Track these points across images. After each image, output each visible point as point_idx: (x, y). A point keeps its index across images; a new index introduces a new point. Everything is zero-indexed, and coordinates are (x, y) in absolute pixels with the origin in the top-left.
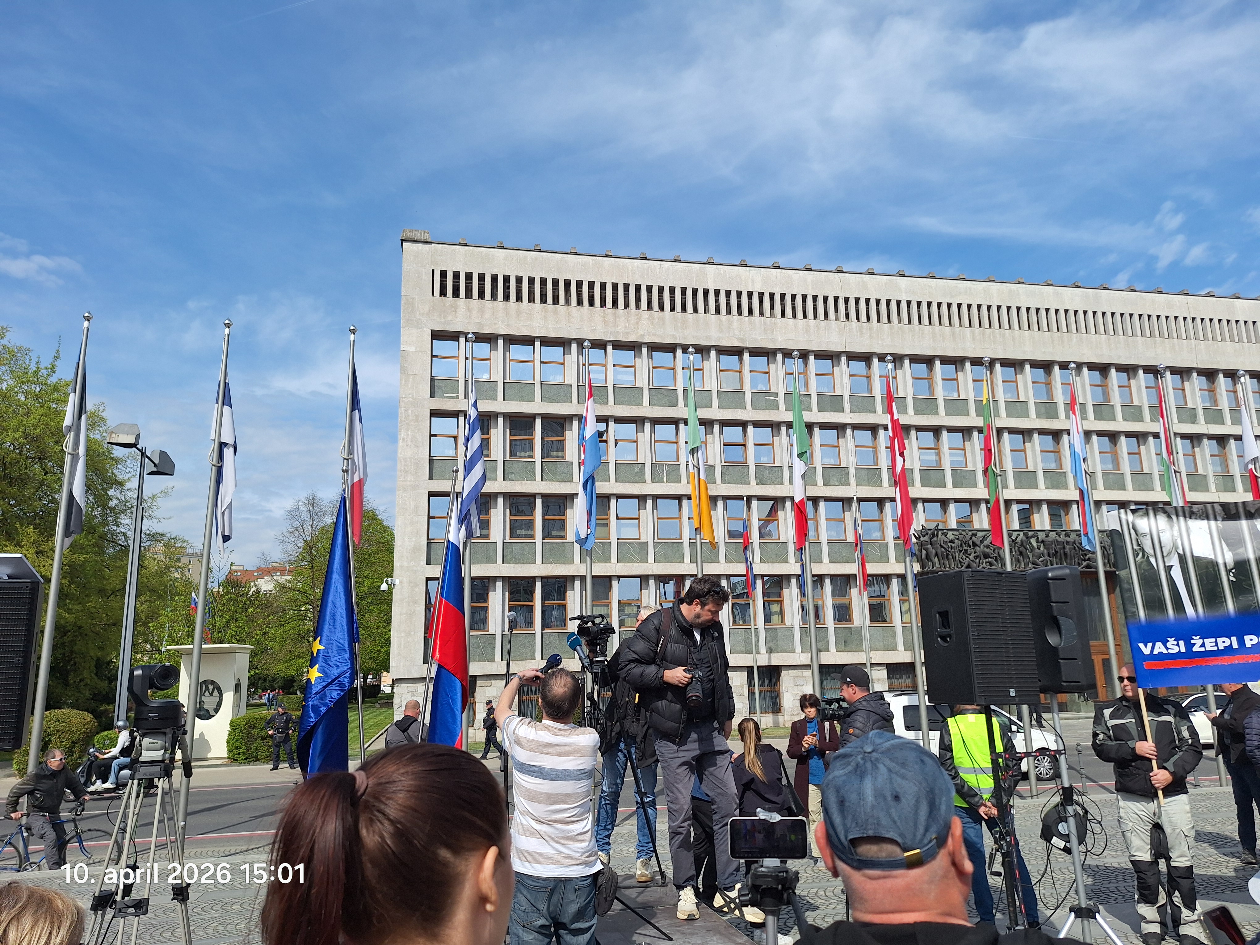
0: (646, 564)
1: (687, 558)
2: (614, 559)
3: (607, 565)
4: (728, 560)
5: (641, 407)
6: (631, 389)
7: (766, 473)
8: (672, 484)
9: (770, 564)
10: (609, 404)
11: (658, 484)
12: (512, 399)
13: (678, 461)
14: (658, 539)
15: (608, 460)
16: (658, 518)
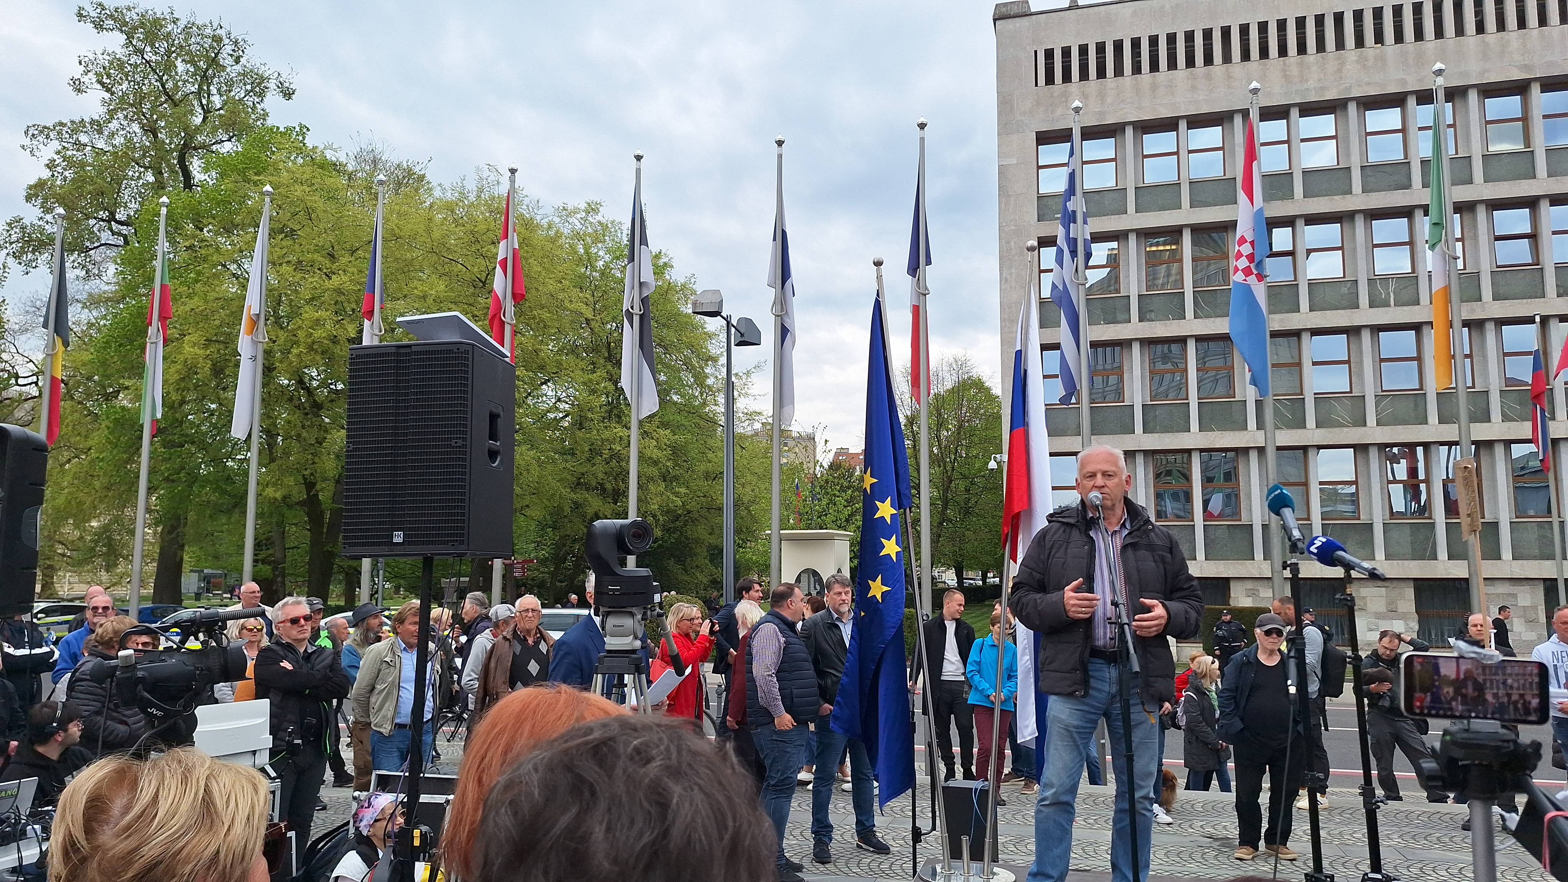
0: (1363, 429)
1: (1433, 418)
4: (1506, 418)
5: (1349, 196)
6: (1330, 172)
8: (1405, 308)
10: (1296, 197)
11: (1380, 309)
12: (1148, 209)
13: (1413, 271)
14: (1383, 391)
15: (1295, 280)
16: (1382, 360)
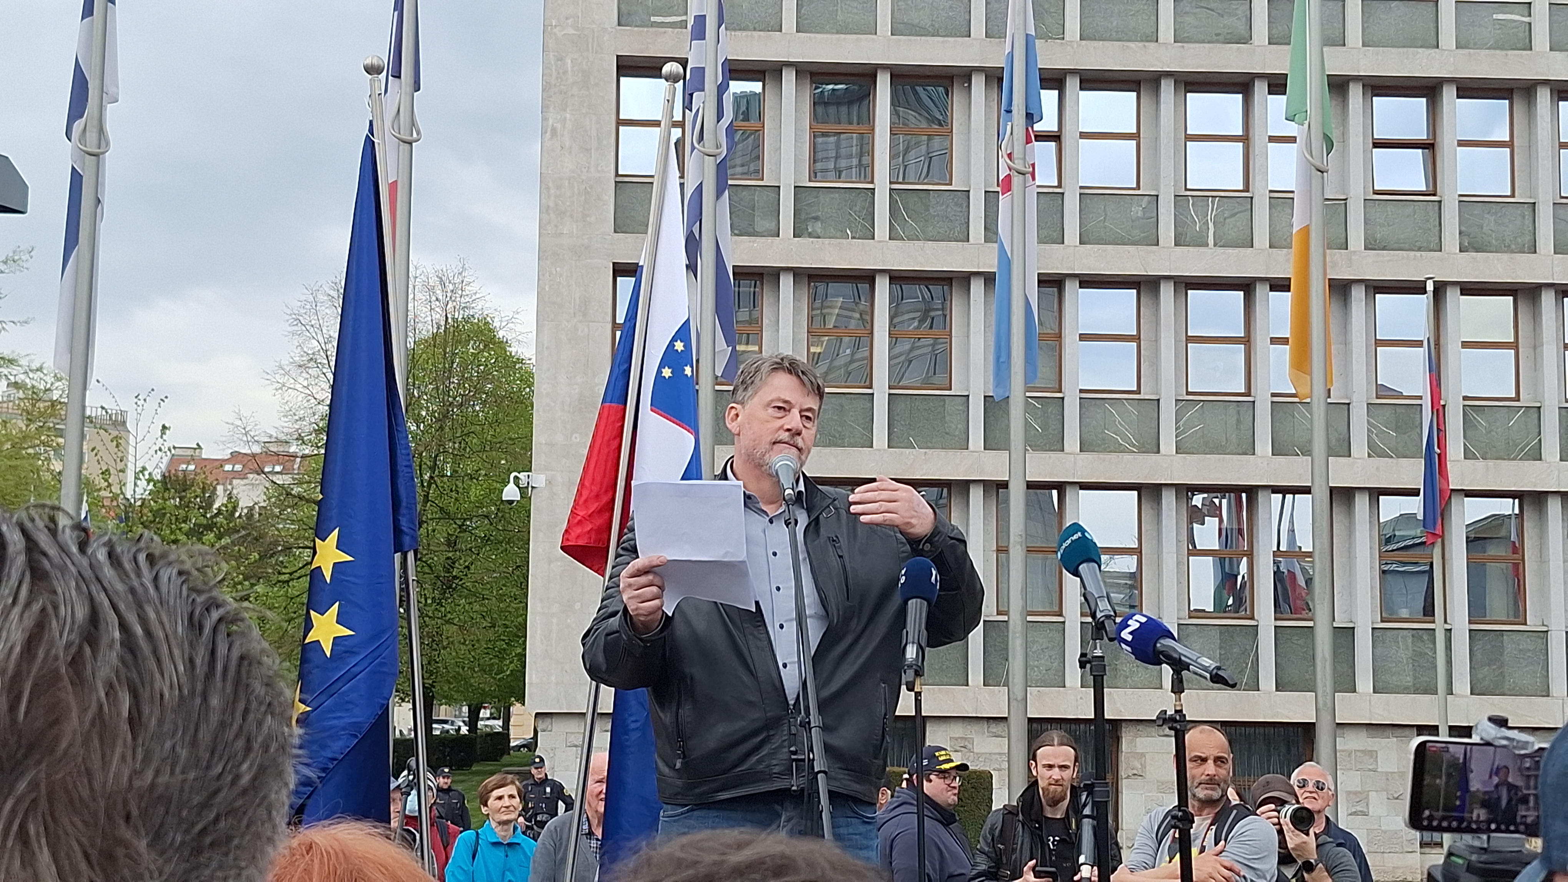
0: (1154, 457)
1: (1264, 445)
2: (1072, 441)
3: (1054, 456)
4: (1374, 451)
5: (1153, 44)
7: (1489, 222)
8: (1230, 251)
9: (1491, 463)
10: (1067, 37)
11: (1191, 249)
12: (819, 29)
13: (1246, 190)
14: (1188, 393)
15: (1060, 186)
16: (1190, 339)
